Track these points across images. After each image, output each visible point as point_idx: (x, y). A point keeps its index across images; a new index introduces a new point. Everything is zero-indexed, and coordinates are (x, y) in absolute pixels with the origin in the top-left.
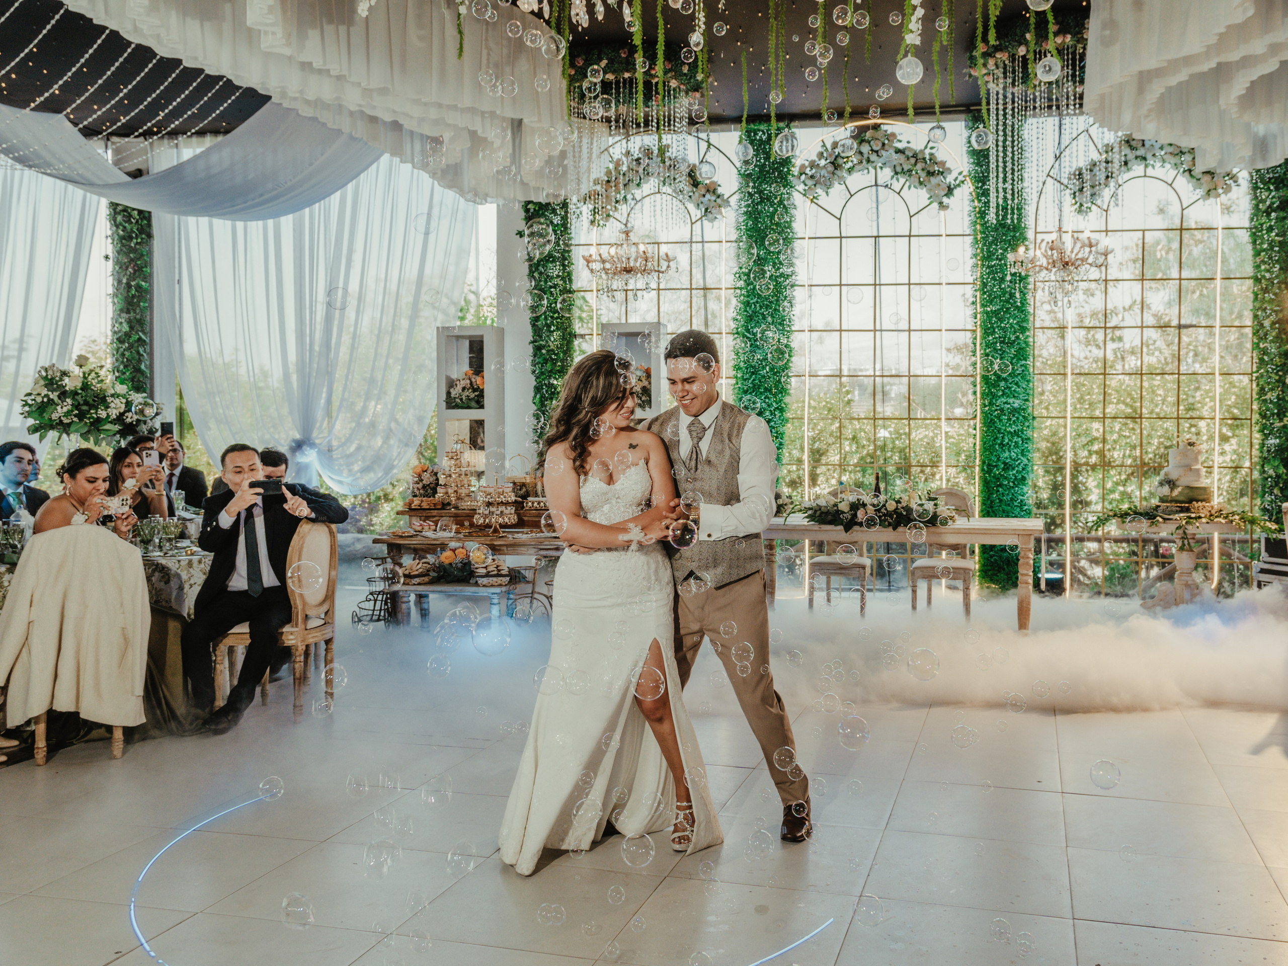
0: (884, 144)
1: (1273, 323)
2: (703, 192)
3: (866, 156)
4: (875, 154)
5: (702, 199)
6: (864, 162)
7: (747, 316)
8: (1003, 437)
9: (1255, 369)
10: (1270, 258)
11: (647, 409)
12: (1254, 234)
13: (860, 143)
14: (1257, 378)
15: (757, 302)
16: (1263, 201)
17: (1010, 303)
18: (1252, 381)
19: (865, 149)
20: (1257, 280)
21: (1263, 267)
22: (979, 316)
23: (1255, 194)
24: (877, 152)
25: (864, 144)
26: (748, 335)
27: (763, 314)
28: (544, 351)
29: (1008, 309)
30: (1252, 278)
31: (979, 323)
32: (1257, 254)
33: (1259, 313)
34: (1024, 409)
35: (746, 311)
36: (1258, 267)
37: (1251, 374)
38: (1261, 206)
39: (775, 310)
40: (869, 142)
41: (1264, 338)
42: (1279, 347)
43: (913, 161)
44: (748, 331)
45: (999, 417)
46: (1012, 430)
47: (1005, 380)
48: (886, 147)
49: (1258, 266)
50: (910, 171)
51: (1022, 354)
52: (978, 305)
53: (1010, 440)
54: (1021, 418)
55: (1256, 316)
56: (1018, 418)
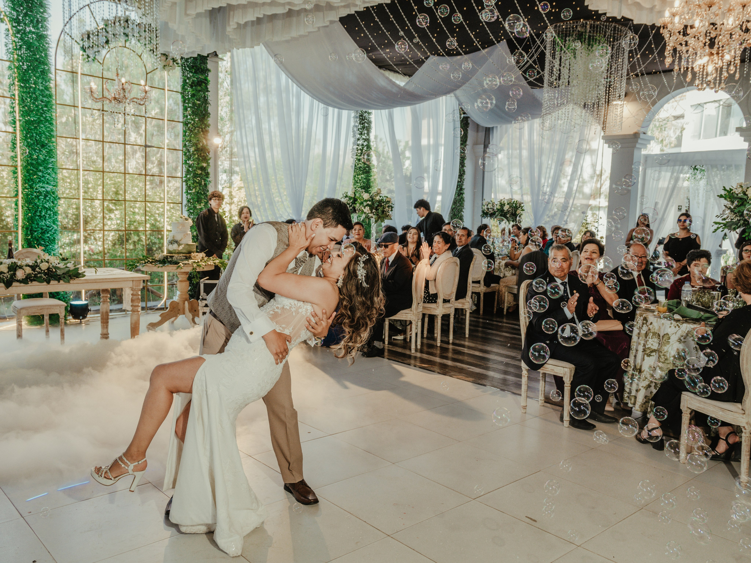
1: (195, 150)
8: (40, 211)
9: (184, 175)
10: (193, 112)
12: (183, 97)
14: (186, 181)
16: (188, 78)
17: (42, 116)
18: (183, 182)
20: (186, 124)
21: (189, 117)
22: (18, 123)
23: (183, 73)
29: (41, 120)
30: (183, 122)
31: (18, 128)
32: (185, 109)
33: (187, 143)
34: (53, 193)
36: (185, 116)
37: (182, 178)
38: (188, 81)
41: (189, 159)
42: (198, 164)
45: (37, 197)
46: (47, 206)
47: (40, 171)
49: (187, 116)
51: (51, 153)
52: (17, 115)
53: (45, 213)
54: (52, 198)
55: (185, 145)
56: (50, 198)
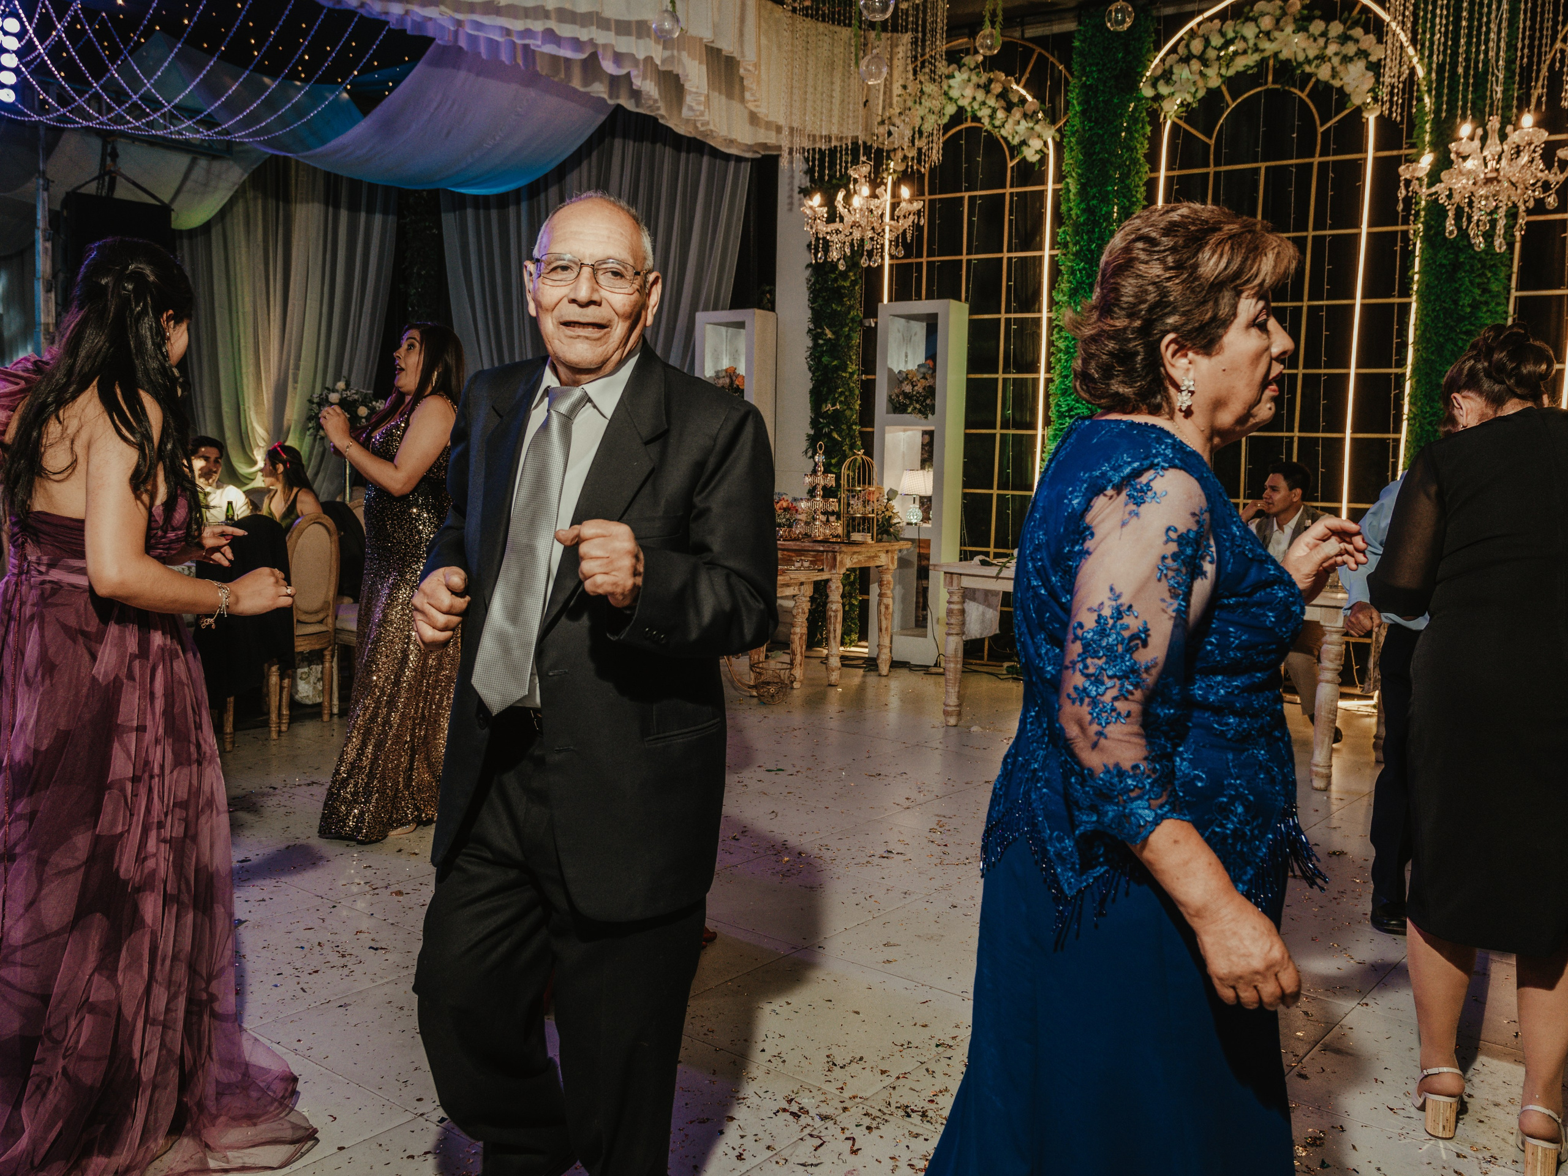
0: (1277, 21)
3: (1252, 41)
4: (1265, 38)
5: (1020, 127)
6: (1249, 51)
15: (1084, 268)
19: (1250, 31)
22: (1416, 278)
24: (1267, 33)
25: (1247, 24)
28: (821, 342)
29: (1463, 264)
31: (1415, 288)
43: (1321, 41)
48: (1281, 24)
50: (1317, 58)
52: (1417, 261)
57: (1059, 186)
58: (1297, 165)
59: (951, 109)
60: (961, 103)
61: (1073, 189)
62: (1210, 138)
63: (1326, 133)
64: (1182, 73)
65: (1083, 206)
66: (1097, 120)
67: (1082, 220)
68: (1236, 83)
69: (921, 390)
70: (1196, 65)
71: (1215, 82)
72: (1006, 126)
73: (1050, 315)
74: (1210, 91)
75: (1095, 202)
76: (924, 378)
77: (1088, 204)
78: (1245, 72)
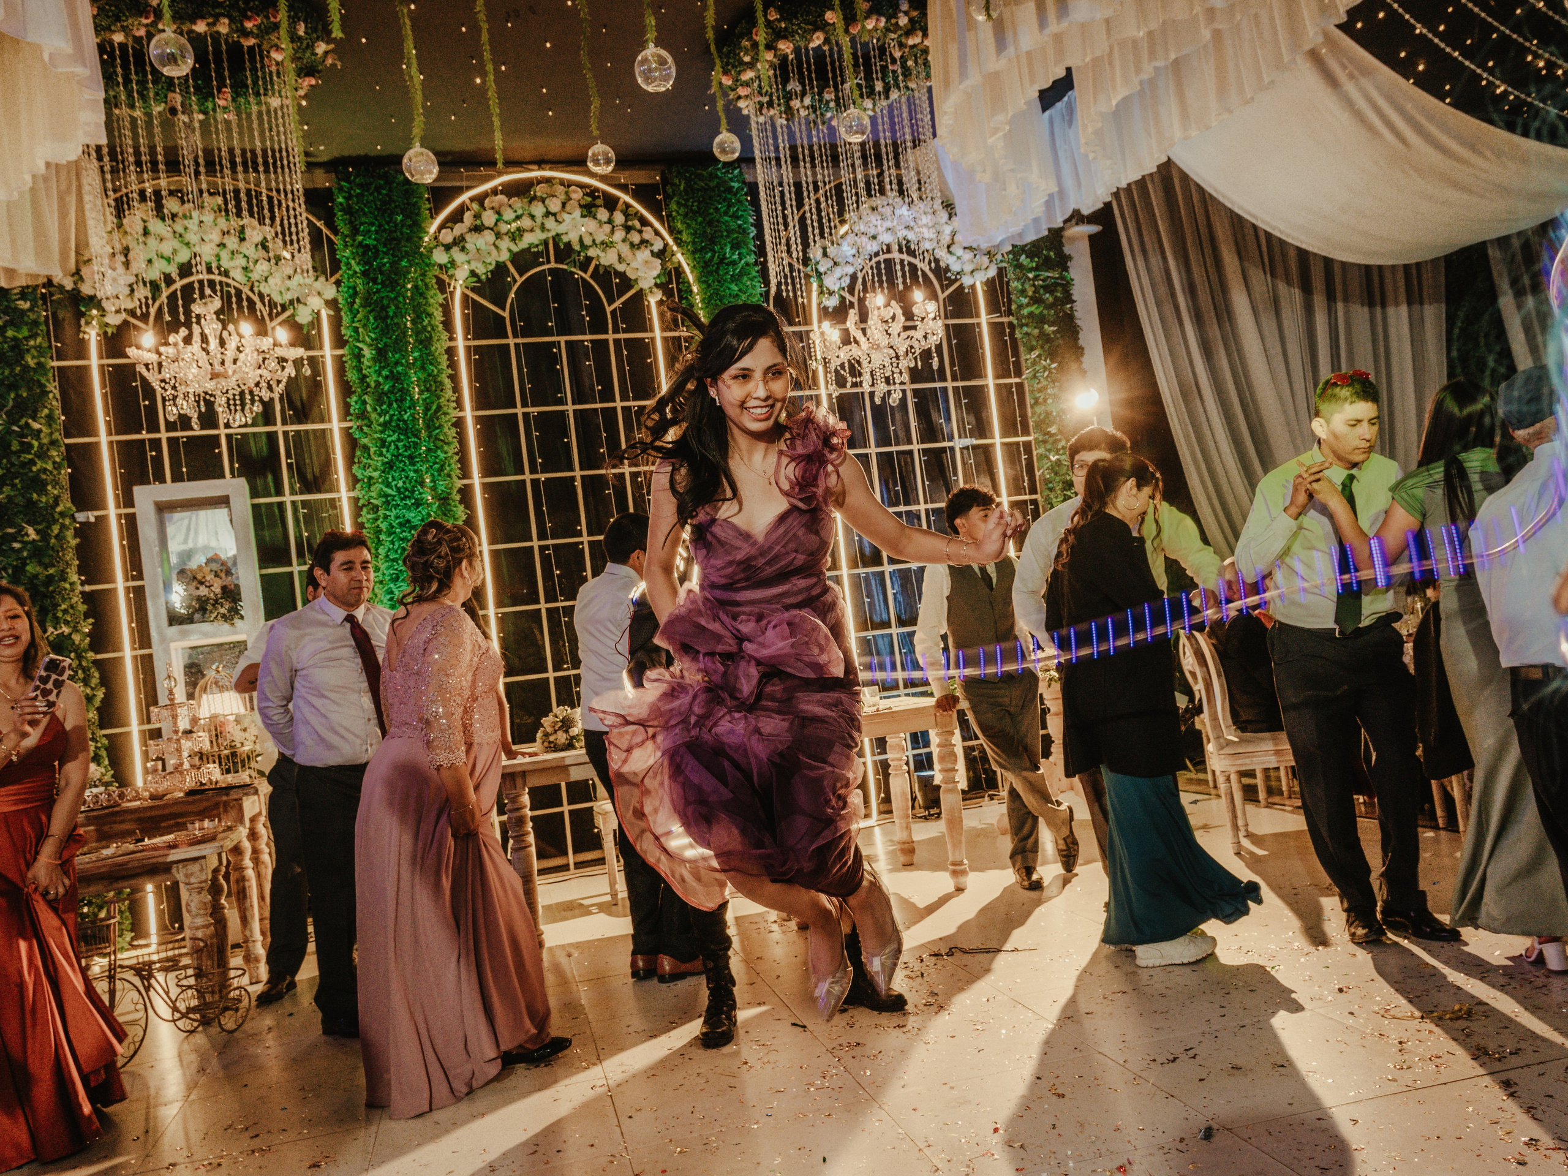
0: (564, 204)
2: (290, 272)
3: (539, 220)
4: (552, 218)
5: (288, 283)
6: (538, 231)
7: (384, 464)
11: (237, 621)
13: (530, 202)
15: (399, 440)
19: (538, 209)
24: (554, 215)
25: (535, 203)
26: (389, 491)
27: (410, 457)
35: (381, 455)
39: (429, 450)
40: (543, 200)
43: (607, 228)
44: (388, 485)
48: (568, 207)
50: (603, 243)
57: (339, 352)
58: (592, 341)
59: (184, 256)
60: (197, 249)
61: (368, 353)
62: (504, 309)
63: (613, 312)
64: (474, 242)
65: (385, 373)
66: (383, 283)
67: (386, 388)
68: (523, 260)
69: (218, 590)
70: (489, 236)
71: (505, 257)
72: (271, 280)
73: (352, 494)
74: (498, 264)
75: (400, 369)
76: (217, 575)
77: (391, 372)
78: (529, 249)
